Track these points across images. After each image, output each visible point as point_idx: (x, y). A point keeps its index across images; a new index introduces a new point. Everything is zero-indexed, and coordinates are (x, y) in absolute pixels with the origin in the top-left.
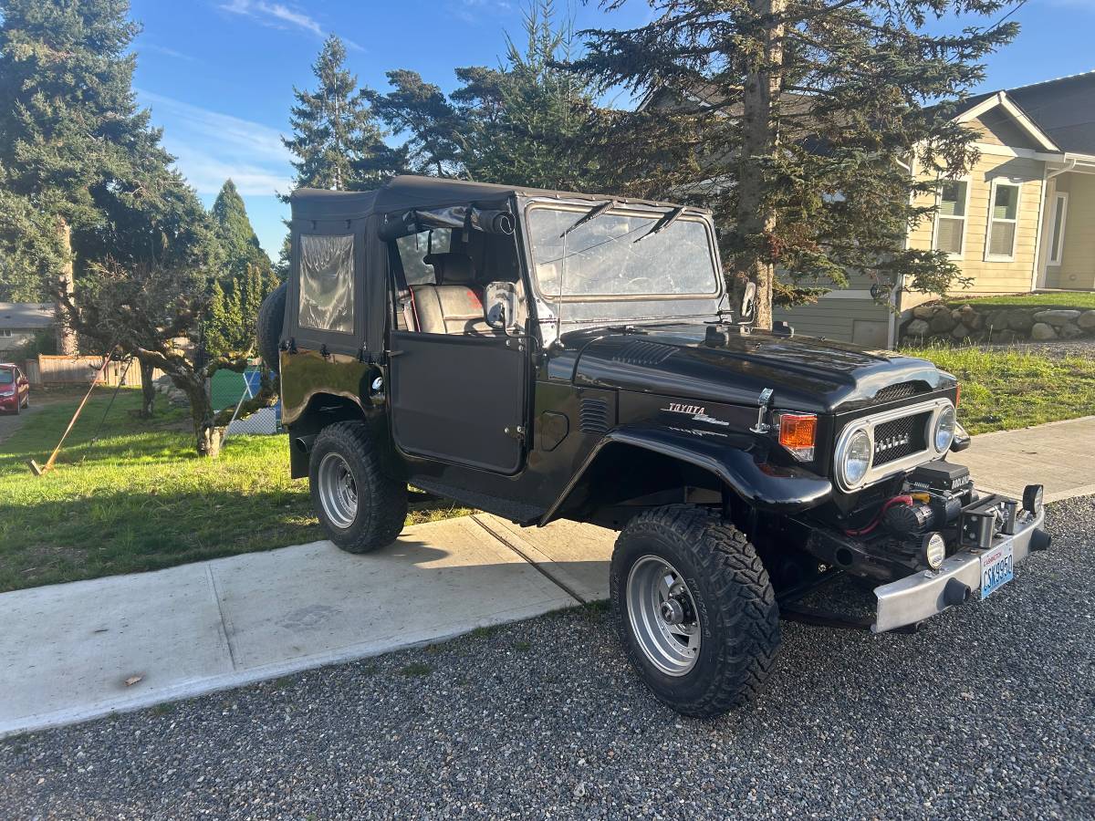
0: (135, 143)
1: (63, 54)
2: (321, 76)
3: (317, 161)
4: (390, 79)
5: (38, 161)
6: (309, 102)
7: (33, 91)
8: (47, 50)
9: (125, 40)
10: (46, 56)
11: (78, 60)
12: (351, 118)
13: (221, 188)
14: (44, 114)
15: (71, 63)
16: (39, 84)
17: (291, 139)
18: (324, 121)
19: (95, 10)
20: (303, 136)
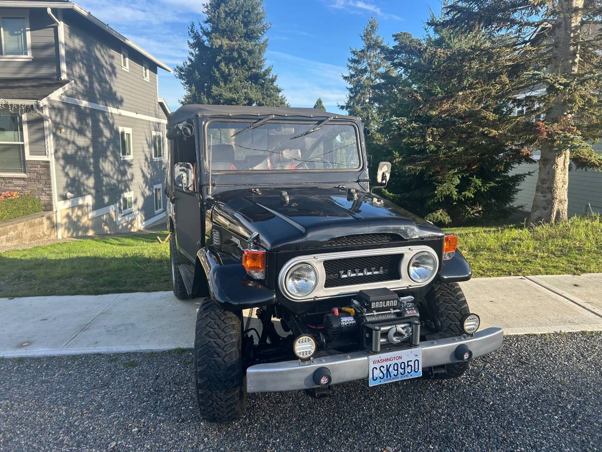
0: (264, 83)
1: (234, 43)
2: (364, 40)
3: (360, 86)
4: (394, 38)
5: (221, 95)
6: (357, 54)
7: (220, 61)
8: (228, 42)
9: (263, 33)
10: (227, 44)
11: (240, 45)
12: (380, 61)
13: (316, 103)
14: (224, 72)
15: (236, 47)
16: (223, 58)
17: (347, 75)
18: (365, 64)
19: (249, 19)
20: (353, 73)
